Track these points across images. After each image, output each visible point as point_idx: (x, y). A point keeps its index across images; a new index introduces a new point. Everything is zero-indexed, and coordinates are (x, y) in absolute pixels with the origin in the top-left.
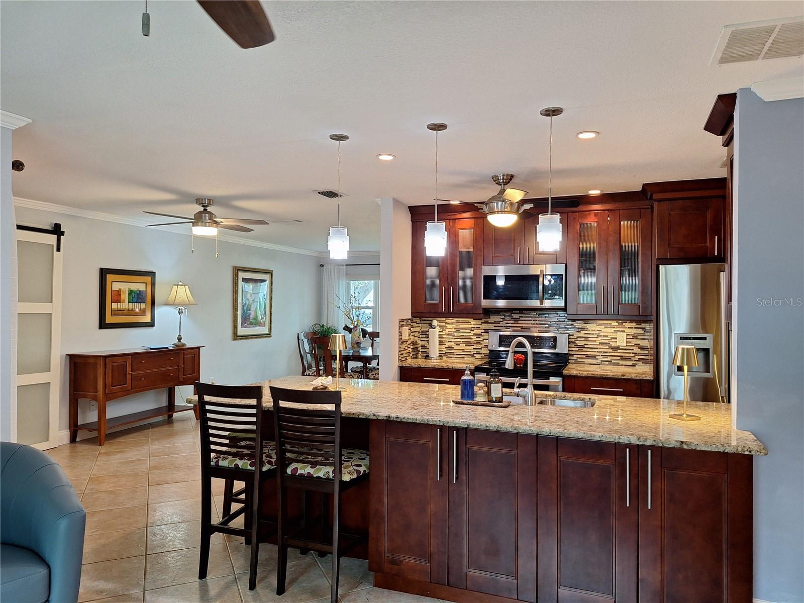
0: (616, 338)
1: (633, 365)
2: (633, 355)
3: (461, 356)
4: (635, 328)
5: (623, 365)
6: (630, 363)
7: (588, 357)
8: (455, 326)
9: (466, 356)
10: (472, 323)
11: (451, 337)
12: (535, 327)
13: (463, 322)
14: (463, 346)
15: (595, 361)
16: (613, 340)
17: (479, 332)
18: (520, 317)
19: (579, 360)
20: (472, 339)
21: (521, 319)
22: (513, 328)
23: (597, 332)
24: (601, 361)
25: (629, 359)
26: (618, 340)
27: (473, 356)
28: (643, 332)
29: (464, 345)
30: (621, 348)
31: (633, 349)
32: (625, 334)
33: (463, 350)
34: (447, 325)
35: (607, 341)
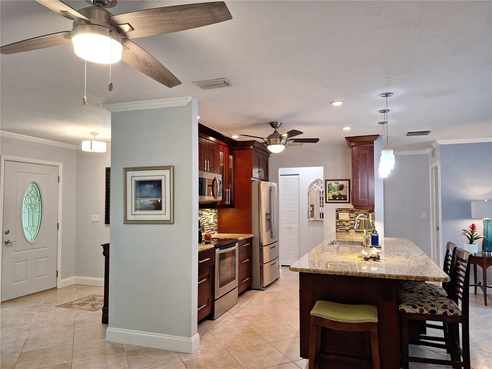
4: (215, 212)
5: (211, 234)
6: (213, 232)
23: (206, 216)
26: (211, 220)
30: (211, 224)
31: (214, 224)
32: (212, 216)
35: (208, 221)
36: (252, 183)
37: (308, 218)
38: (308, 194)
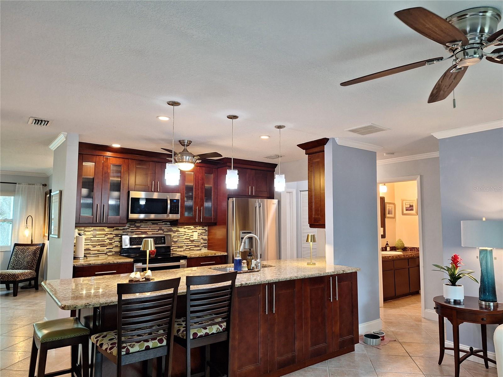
1: (200, 250)
2: (200, 244)
3: (97, 255)
5: (195, 250)
6: (199, 248)
7: (179, 247)
8: (92, 233)
9: (100, 254)
10: (106, 230)
11: (89, 241)
12: (150, 231)
13: (100, 230)
14: (98, 248)
15: (182, 249)
16: (191, 236)
17: (111, 236)
18: (141, 225)
19: (174, 249)
20: (106, 242)
21: (141, 226)
22: (136, 233)
23: (184, 233)
24: (186, 249)
25: (198, 246)
26: (194, 236)
27: (106, 254)
28: (205, 231)
29: (100, 246)
30: (195, 240)
31: (200, 241)
32: (197, 233)
33: (98, 251)
34: (85, 233)
35: (189, 238)
36: (228, 200)
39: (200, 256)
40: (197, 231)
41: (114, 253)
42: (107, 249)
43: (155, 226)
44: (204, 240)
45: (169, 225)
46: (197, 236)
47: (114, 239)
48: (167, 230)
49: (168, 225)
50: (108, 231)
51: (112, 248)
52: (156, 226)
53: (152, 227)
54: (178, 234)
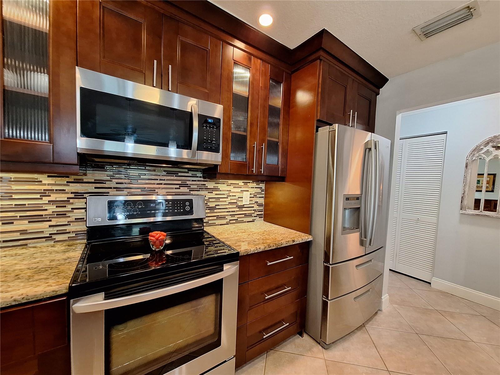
0: (242, 197)
1: (253, 221)
2: (253, 212)
4: (256, 188)
5: (245, 222)
6: (251, 219)
7: (218, 218)
10: (44, 182)
12: (163, 188)
14: (24, 225)
15: (224, 222)
16: (240, 199)
17: (64, 197)
19: (209, 222)
20: (46, 210)
21: (142, 177)
22: (128, 190)
23: (227, 192)
24: (230, 220)
25: (250, 215)
26: (243, 199)
27: (49, 238)
28: (260, 191)
29: (26, 222)
30: (245, 206)
31: (253, 207)
32: (249, 193)
33: (23, 232)
35: (235, 201)
36: (317, 131)
37: (461, 209)
38: (466, 167)
39: (266, 249)
40: (248, 191)
41: (74, 235)
42: (50, 226)
43: (172, 178)
44: (260, 205)
45: (200, 177)
46: (249, 199)
47: (72, 203)
48: (196, 187)
49: (198, 177)
50: (48, 184)
51: (66, 223)
52: (175, 178)
53: (167, 180)
54: (216, 194)
